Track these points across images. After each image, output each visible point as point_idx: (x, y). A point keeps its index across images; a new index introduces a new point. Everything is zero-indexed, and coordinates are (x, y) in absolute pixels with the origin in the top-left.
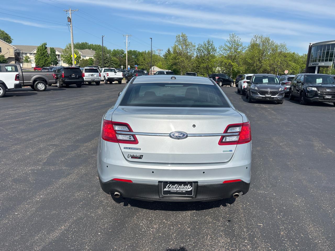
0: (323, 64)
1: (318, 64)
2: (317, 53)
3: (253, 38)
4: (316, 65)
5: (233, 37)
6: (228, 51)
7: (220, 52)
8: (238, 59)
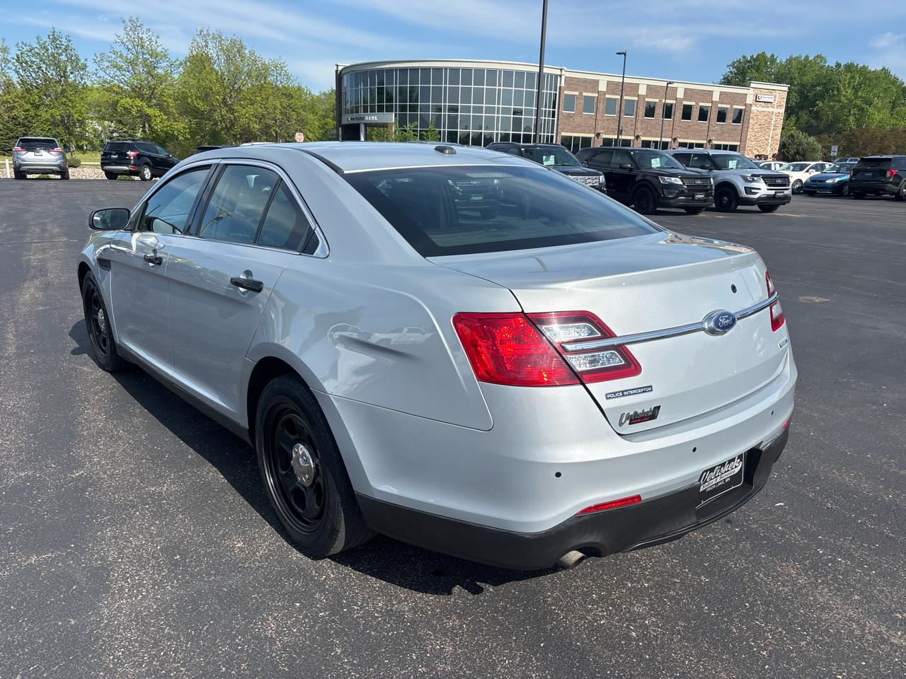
0: (373, 118)
1: (363, 119)
2: (357, 91)
3: (196, 37)
4: (360, 122)
5: (134, 29)
6: (128, 73)
7: (101, 73)
8: (164, 99)
